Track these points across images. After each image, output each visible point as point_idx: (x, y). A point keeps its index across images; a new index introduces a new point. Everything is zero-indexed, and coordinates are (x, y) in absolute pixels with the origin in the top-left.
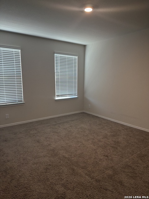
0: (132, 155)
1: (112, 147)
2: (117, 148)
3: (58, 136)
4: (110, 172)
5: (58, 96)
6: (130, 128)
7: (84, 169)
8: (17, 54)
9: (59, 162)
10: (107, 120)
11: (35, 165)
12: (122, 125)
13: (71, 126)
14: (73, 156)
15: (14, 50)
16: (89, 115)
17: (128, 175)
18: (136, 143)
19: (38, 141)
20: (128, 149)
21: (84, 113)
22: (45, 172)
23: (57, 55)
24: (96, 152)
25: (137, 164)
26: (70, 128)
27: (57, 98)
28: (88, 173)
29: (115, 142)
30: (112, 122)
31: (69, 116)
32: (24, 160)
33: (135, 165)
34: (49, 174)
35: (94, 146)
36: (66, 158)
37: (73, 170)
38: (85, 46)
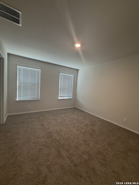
0: (104, 142)
1: (90, 134)
2: (93, 135)
3: (56, 122)
4: (86, 157)
5: (60, 97)
6: (103, 120)
7: (67, 152)
8: (38, 72)
9: (51, 144)
10: (89, 114)
11: (34, 144)
12: (98, 118)
13: (66, 116)
14: (62, 139)
15: (37, 70)
16: (78, 109)
17: (100, 162)
18: (107, 132)
19: (43, 125)
20: (101, 137)
21: (75, 108)
22: (39, 152)
23: (62, 74)
24: (78, 137)
25: (107, 152)
26: (65, 117)
27: (59, 98)
28: (70, 156)
29: (92, 130)
30: (91, 115)
31: (66, 109)
32: (28, 139)
33: (105, 151)
34: (41, 153)
35: (78, 132)
36: (56, 140)
37: (59, 152)
38: (78, 70)
